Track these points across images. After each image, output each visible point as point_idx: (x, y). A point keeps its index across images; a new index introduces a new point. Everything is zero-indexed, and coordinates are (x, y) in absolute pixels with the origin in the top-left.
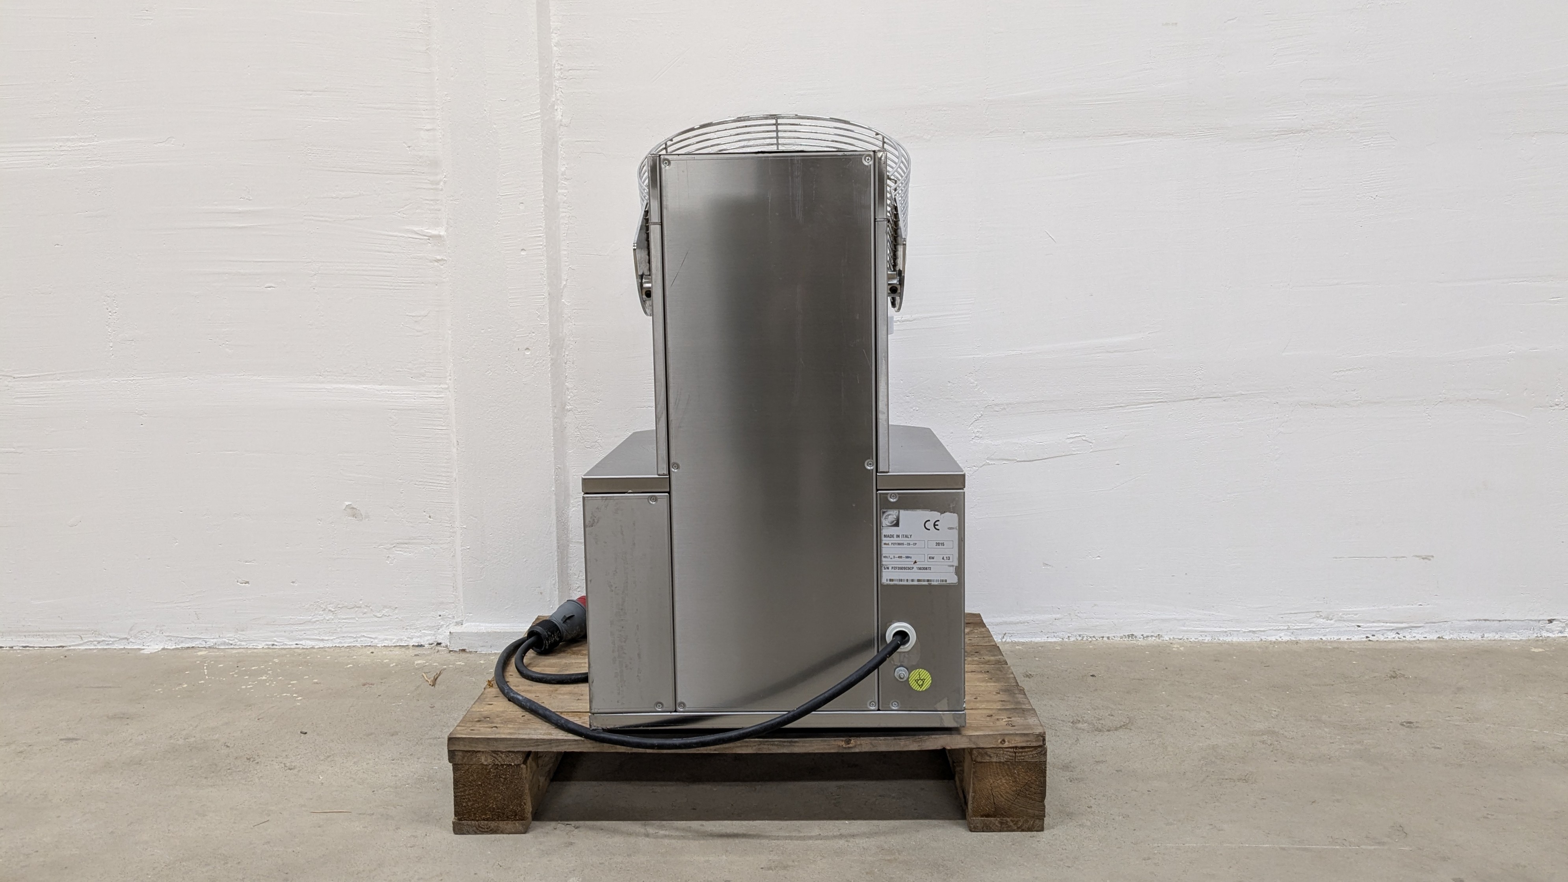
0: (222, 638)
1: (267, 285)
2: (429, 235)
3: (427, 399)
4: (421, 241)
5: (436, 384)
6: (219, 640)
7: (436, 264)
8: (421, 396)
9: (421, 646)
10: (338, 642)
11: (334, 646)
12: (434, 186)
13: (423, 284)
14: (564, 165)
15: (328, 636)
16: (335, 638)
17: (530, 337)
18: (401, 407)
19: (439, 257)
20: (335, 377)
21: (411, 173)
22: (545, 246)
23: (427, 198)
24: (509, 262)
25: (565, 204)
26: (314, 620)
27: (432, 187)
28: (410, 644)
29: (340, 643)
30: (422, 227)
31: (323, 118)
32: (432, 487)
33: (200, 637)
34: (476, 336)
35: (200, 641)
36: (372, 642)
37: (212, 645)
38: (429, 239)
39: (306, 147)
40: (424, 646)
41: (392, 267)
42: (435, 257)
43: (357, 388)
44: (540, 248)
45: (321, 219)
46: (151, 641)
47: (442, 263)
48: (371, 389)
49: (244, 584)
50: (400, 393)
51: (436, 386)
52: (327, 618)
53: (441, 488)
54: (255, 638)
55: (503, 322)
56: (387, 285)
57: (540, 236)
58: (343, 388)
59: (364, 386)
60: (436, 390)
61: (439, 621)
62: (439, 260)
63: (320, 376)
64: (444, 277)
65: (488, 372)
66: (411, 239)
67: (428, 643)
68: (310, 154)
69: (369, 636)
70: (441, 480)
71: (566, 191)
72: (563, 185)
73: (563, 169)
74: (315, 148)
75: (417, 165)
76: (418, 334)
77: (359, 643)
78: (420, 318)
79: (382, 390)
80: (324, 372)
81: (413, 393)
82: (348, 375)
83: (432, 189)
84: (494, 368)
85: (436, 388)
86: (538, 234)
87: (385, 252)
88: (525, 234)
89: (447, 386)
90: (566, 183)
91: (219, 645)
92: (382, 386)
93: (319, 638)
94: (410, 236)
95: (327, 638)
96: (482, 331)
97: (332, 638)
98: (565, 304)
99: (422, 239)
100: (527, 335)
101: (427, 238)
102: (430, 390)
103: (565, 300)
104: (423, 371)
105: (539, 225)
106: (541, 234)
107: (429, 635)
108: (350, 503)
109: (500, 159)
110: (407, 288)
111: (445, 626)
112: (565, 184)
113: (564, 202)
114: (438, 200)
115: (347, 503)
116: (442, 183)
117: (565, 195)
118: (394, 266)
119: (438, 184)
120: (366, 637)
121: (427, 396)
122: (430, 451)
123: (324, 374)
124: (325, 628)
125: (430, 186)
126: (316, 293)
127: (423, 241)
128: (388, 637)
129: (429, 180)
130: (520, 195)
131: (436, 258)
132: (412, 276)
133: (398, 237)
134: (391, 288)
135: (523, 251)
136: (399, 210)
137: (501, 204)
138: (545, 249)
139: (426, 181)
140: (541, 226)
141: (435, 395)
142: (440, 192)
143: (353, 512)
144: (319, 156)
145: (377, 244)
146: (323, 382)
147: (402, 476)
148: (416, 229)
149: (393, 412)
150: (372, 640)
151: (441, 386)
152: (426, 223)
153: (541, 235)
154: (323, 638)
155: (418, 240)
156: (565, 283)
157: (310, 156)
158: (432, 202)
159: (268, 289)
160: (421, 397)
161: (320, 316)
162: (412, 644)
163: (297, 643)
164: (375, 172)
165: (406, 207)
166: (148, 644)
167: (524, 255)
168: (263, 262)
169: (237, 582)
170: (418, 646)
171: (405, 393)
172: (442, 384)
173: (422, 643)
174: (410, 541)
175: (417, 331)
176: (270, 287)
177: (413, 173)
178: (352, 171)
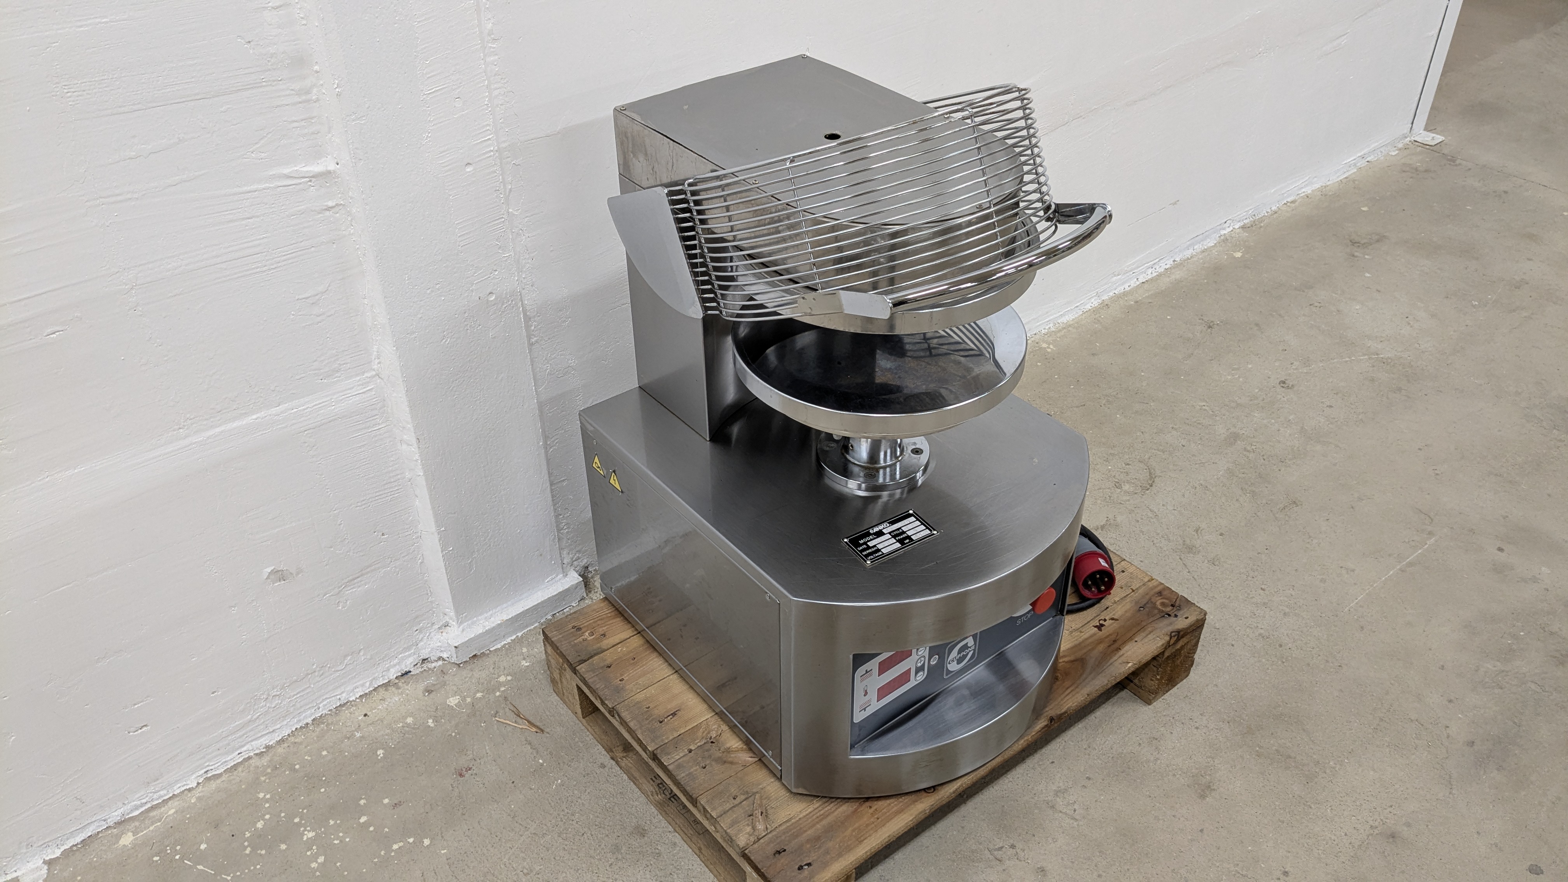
0: (129, 803)
1: (49, 331)
2: (311, 175)
3: (351, 400)
4: (298, 187)
5: (357, 375)
6: (125, 807)
7: (327, 213)
8: (341, 398)
9: (407, 673)
10: (295, 721)
11: (294, 730)
12: (304, 98)
13: (313, 249)
14: (490, 19)
15: (279, 723)
16: (289, 720)
17: (492, 277)
18: (317, 424)
19: (330, 204)
20: (205, 423)
21: (260, 85)
22: (497, 151)
23: (294, 118)
24: (451, 187)
25: (497, 77)
26: (255, 717)
27: (300, 100)
28: (391, 678)
29: (299, 721)
30: (295, 166)
31: (79, 24)
32: (380, 501)
33: (93, 819)
34: (421, 301)
35: (96, 824)
36: (340, 699)
37: (119, 818)
38: (310, 181)
39: (57, 83)
40: (410, 672)
41: (260, 239)
42: (326, 204)
43: (244, 422)
44: (490, 156)
45: (119, 198)
46: (16, 864)
47: (337, 209)
48: (266, 417)
49: (140, 731)
50: (310, 405)
51: (359, 378)
52: (273, 706)
53: (391, 497)
54: (178, 778)
55: (455, 270)
56: (257, 268)
57: (489, 139)
58: (222, 432)
59: (254, 417)
60: (360, 382)
61: (417, 637)
62: (332, 207)
63: (180, 428)
64: (343, 228)
65: (444, 341)
66: (281, 188)
67: (412, 666)
68: (69, 94)
69: (333, 695)
70: (392, 487)
71: (497, 57)
72: (492, 50)
73: (490, 26)
74: (76, 82)
75: (269, 70)
76: (319, 319)
77: (324, 709)
78: (317, 297)
79: (282, 412)
80: (184, 422)
81: (328, 399)
82: (224, 411)
83: (300, 103)
84: (452, 332)
85: (359, 380)
86: (485, 137)
87: (244, 219)
88: (468, 141)
89: (374, 373)
90: (494, 46)
91: (128, 814)
92: (280, 407)
93: (268, 731)
94: (280, 184)
95: (278, 726)
96: (428, 292)
97: (285, 723)
98: (515, 215)
99: (301, 183)
100: (489, 276)
101: (308, 179)
102: (352, 386)
103: (513, 209)
104: (336, 365)
105: (485, 123)
106: (490, 135)
107: (410, 656)
108: (272, 568)
109: (418, 38)
110: (290, 261)
111: (426, 638)
112: (494, 48)
113: (495, 75)
114: (312, 118)
115: (269, 570)
116: (315, 91)
117: (496, 63)
118: (262, 236)
119: (308, 92)
120: (329, 698)
121: (350, 395)
122: (369, 460)
123: (185, 424)
124: (272, 717)
125: (297, 99)
126: (141, 315)
127: (301, 186)
128: (358, 684)
129: (292, 90)
130: (454, 87)
131: (326, 206)
132: (294, 242)
133: (259, 191)
134: (264, 269)
135: (468, 166)
136: (251, 150)
137: (428, 107)
138: (497, 155)
139: (288, 92)
140: (488, 125)
141: (361, 389)
142: (314, 104)
143: (279, 575)
144: (87, 94)
145: (227, 211)
146: (186, 437)
147: (336, 506)
148: (286, 171)
149: (307, 434)
150: (338, 697)
151: (366, 375)
152: (300, 157)
153: (490, 137)
154: (274, 728)
155: (294, 186)
156: (510, 187)
157: (70, 97)
158: (303, 123)
159: (52, 336)
160: (342, 400)
161: (156, 347)
162: (395, 676)
163: (239, 752)
164: (199, 97)
165: (262, 142)
166: (15, 869)
167: (470, 172)
168: (29, 298)
169: (129, 733)
170: (403, 675)
171: (317, 402)
172: (367, 372)
173: (406, 670)
174: (364, 572)
175: (317, 316)
176: (54, 333)
177: (264, 84)
178: (154, 105)
